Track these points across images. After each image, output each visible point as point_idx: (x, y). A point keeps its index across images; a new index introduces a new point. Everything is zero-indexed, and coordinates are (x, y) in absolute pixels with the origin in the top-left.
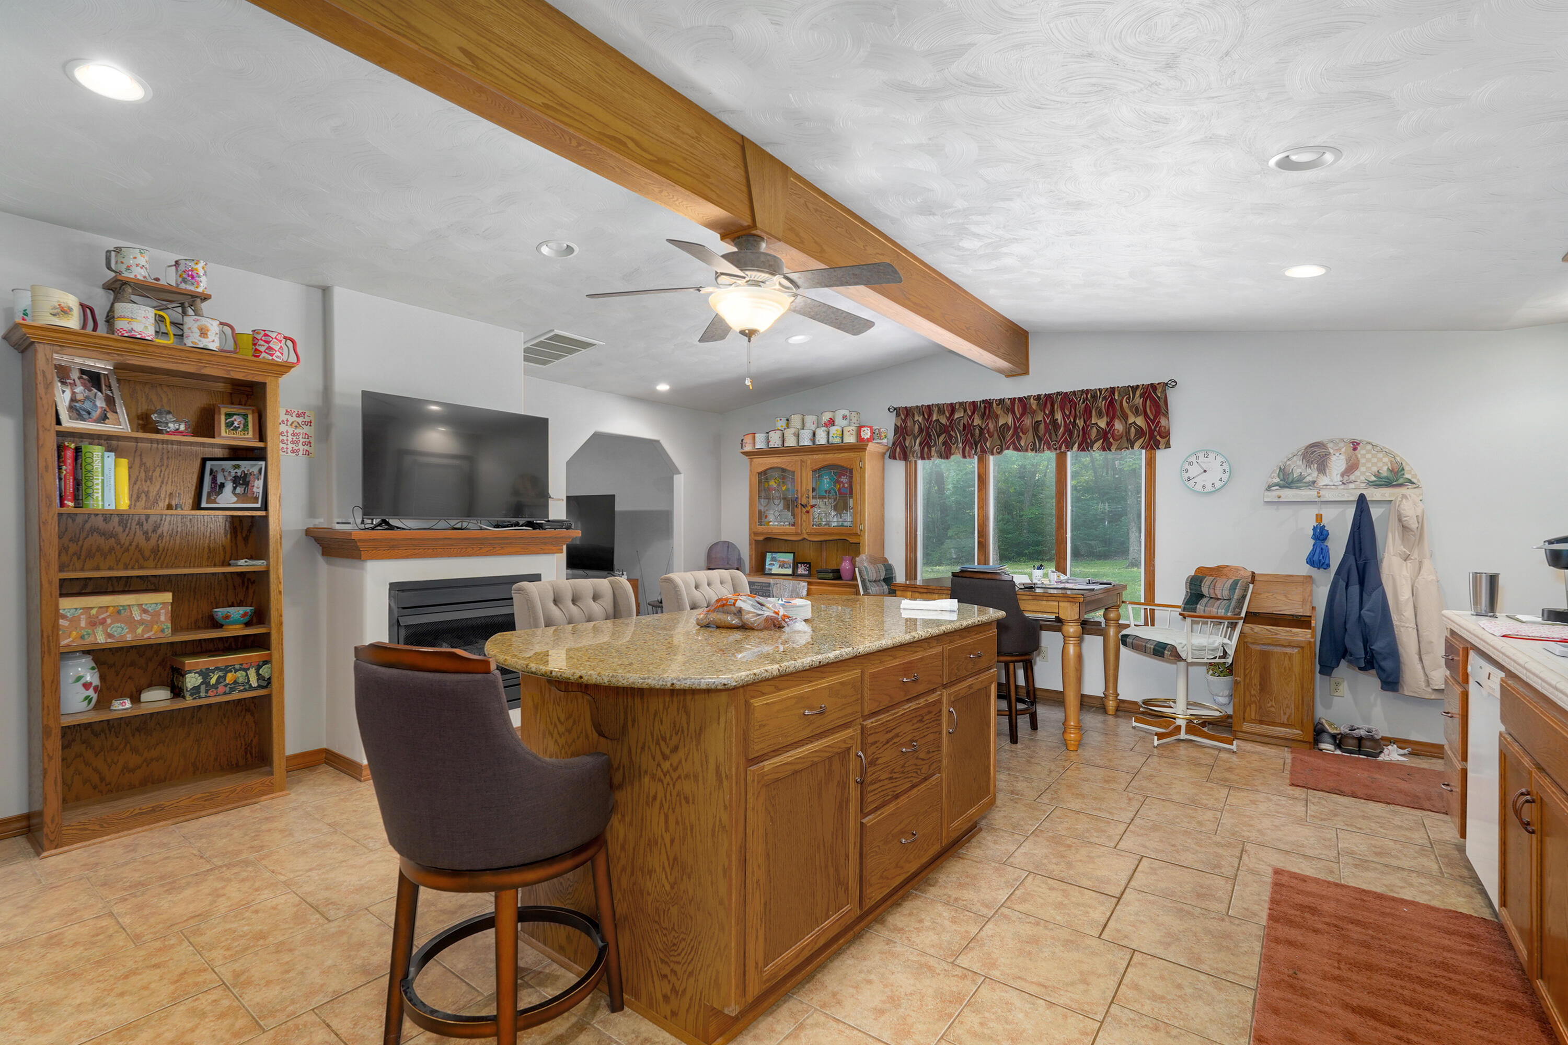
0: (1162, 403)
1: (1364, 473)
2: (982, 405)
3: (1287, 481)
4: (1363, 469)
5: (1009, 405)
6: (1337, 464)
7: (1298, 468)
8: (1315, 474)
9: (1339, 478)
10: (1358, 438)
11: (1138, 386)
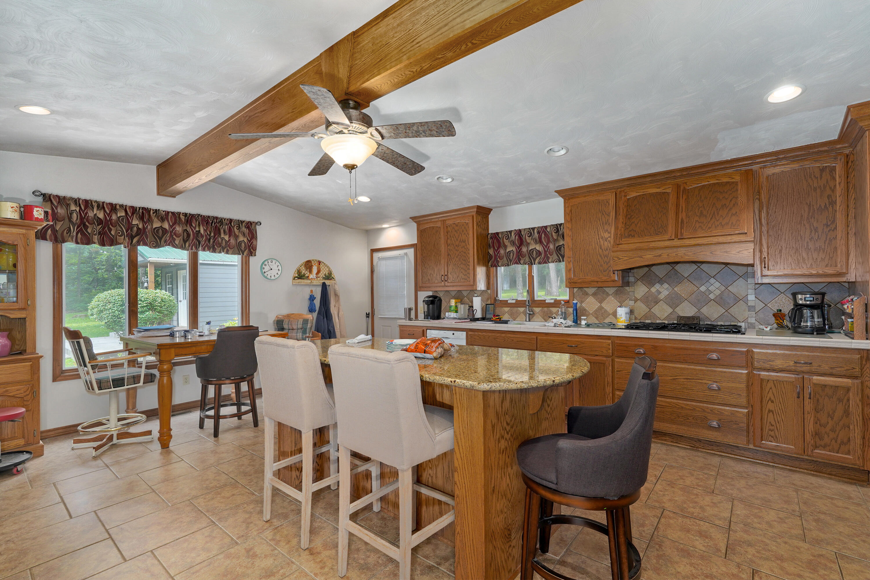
0: (255, 233)
1: (322, 275)
2: (141, 211)
3: (300, 276)
4: (321, 272)
5: (164, 216)
6: (315, 269)
7: (304, 271)
8: (308, 273)
9: (315, 276)
10: (320, 260)
11: (244, 221)
